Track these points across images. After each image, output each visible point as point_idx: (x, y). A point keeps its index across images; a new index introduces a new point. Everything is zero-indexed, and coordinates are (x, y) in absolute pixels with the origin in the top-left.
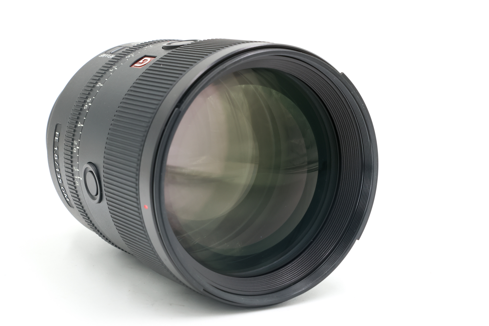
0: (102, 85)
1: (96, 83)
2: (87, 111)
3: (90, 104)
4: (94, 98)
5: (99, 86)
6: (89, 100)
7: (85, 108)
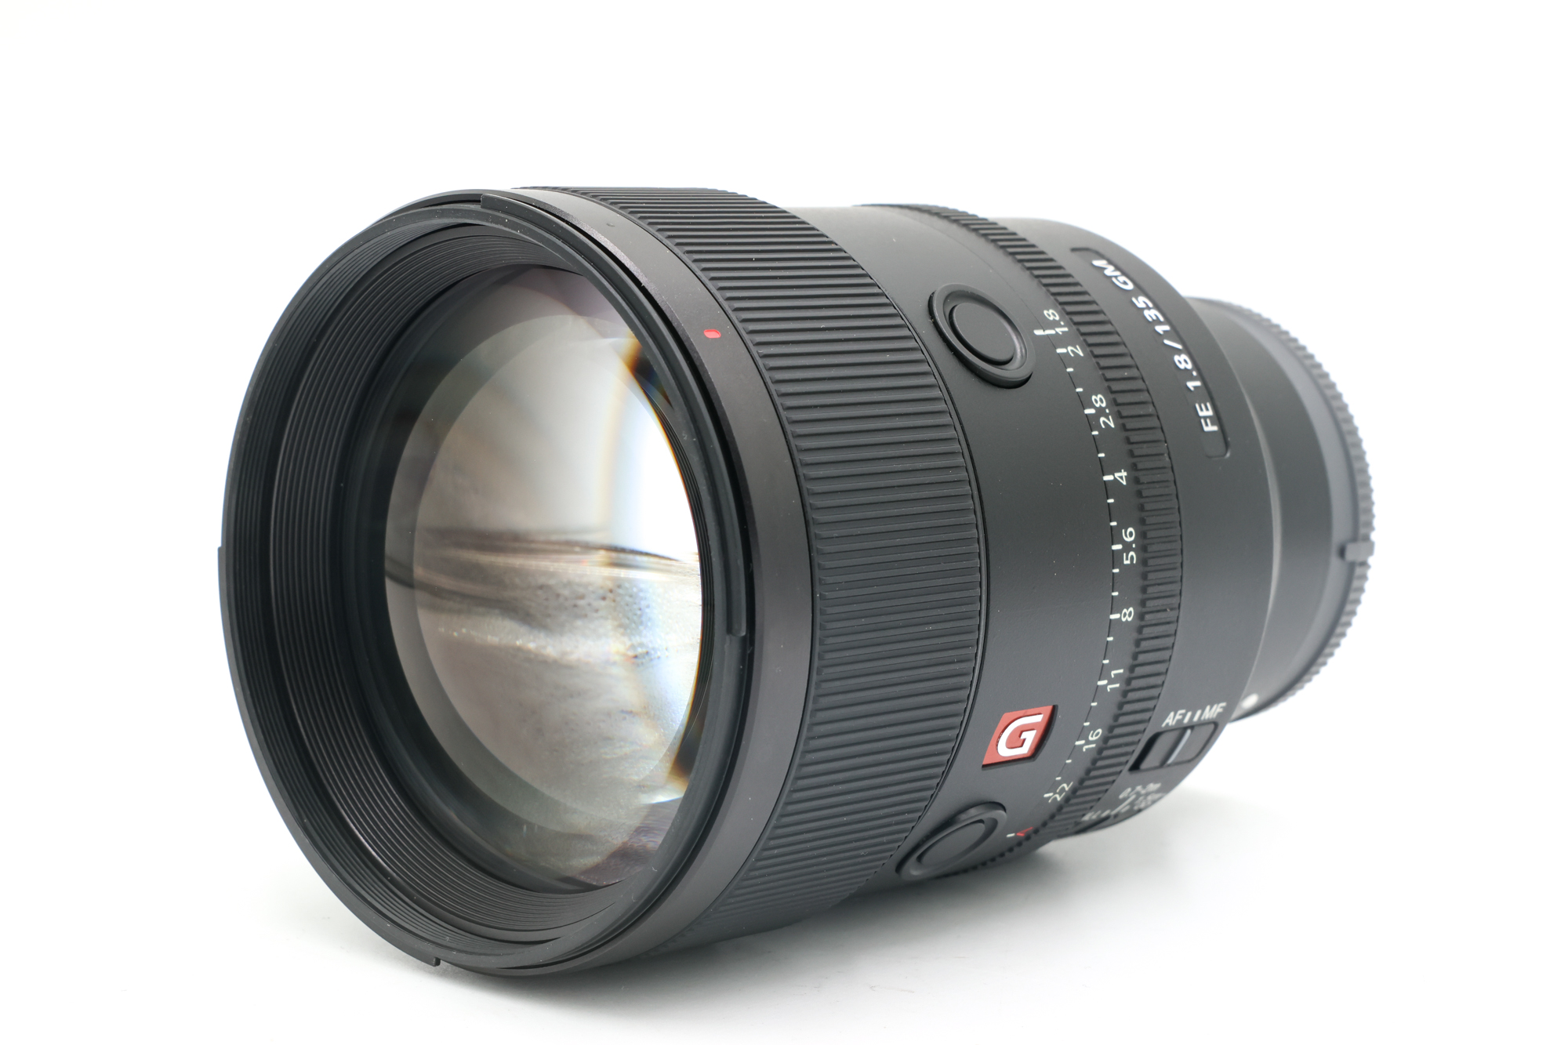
0: (1114, 617)
1: (1140, 616)
2: (1114, 524)
3: (1117, 547)
4: (1116, 571)
5: (1125, 610)
6: (1130, 558)
7: (1130, 529)
